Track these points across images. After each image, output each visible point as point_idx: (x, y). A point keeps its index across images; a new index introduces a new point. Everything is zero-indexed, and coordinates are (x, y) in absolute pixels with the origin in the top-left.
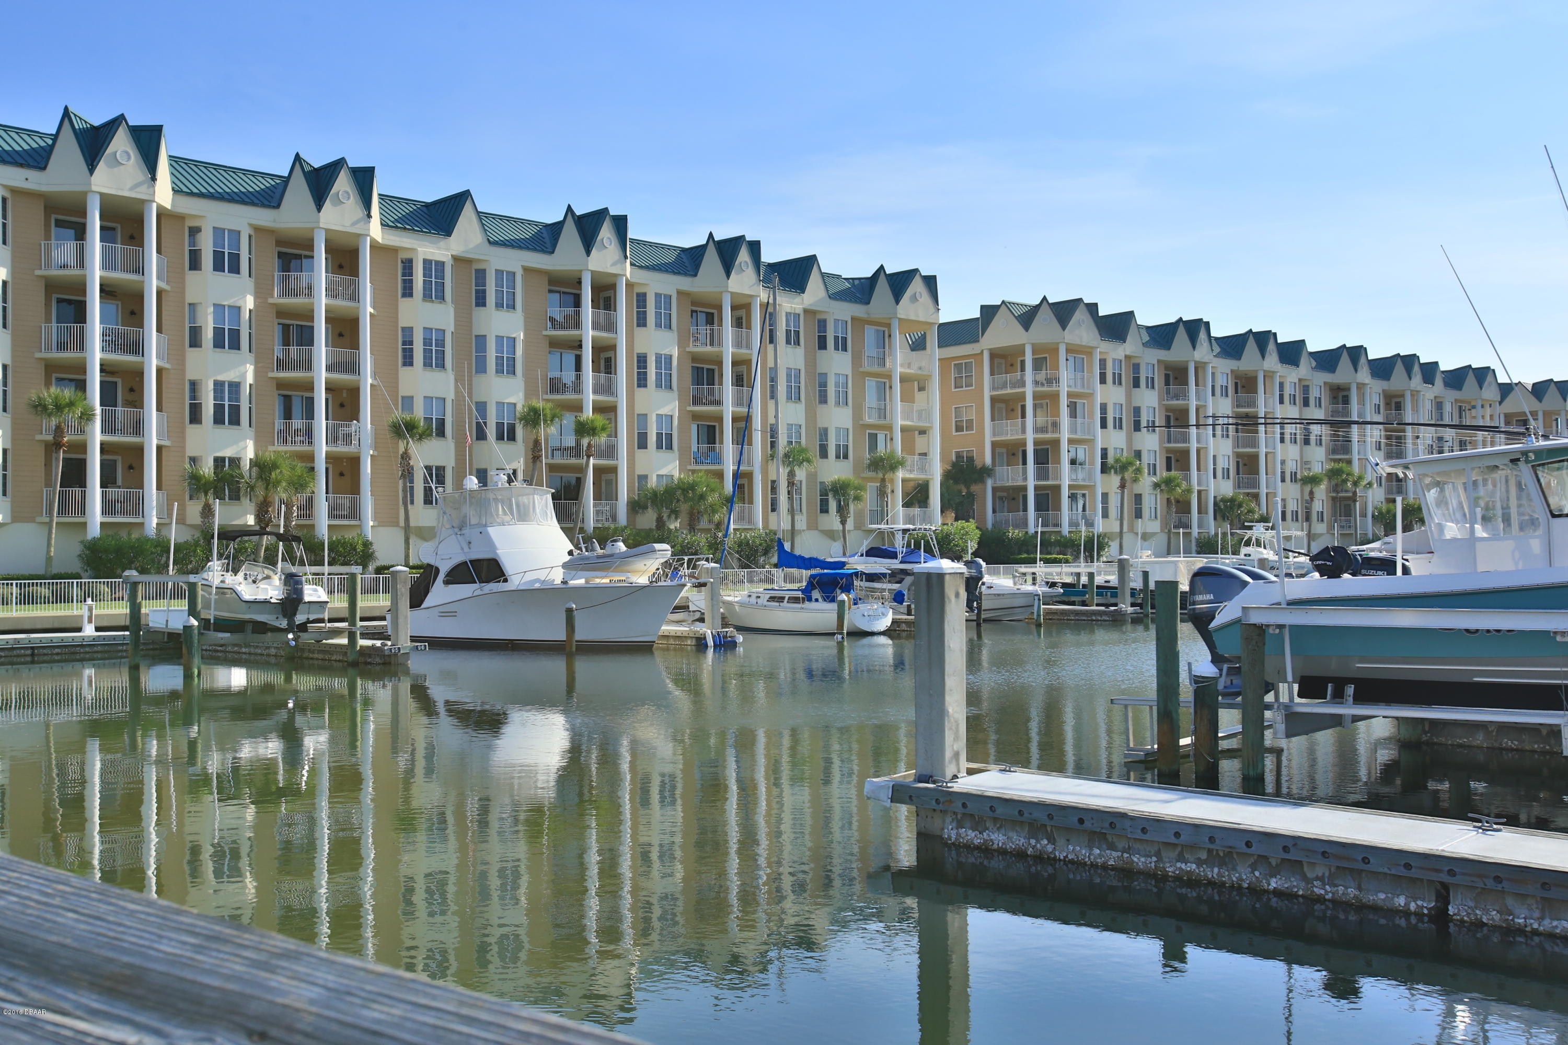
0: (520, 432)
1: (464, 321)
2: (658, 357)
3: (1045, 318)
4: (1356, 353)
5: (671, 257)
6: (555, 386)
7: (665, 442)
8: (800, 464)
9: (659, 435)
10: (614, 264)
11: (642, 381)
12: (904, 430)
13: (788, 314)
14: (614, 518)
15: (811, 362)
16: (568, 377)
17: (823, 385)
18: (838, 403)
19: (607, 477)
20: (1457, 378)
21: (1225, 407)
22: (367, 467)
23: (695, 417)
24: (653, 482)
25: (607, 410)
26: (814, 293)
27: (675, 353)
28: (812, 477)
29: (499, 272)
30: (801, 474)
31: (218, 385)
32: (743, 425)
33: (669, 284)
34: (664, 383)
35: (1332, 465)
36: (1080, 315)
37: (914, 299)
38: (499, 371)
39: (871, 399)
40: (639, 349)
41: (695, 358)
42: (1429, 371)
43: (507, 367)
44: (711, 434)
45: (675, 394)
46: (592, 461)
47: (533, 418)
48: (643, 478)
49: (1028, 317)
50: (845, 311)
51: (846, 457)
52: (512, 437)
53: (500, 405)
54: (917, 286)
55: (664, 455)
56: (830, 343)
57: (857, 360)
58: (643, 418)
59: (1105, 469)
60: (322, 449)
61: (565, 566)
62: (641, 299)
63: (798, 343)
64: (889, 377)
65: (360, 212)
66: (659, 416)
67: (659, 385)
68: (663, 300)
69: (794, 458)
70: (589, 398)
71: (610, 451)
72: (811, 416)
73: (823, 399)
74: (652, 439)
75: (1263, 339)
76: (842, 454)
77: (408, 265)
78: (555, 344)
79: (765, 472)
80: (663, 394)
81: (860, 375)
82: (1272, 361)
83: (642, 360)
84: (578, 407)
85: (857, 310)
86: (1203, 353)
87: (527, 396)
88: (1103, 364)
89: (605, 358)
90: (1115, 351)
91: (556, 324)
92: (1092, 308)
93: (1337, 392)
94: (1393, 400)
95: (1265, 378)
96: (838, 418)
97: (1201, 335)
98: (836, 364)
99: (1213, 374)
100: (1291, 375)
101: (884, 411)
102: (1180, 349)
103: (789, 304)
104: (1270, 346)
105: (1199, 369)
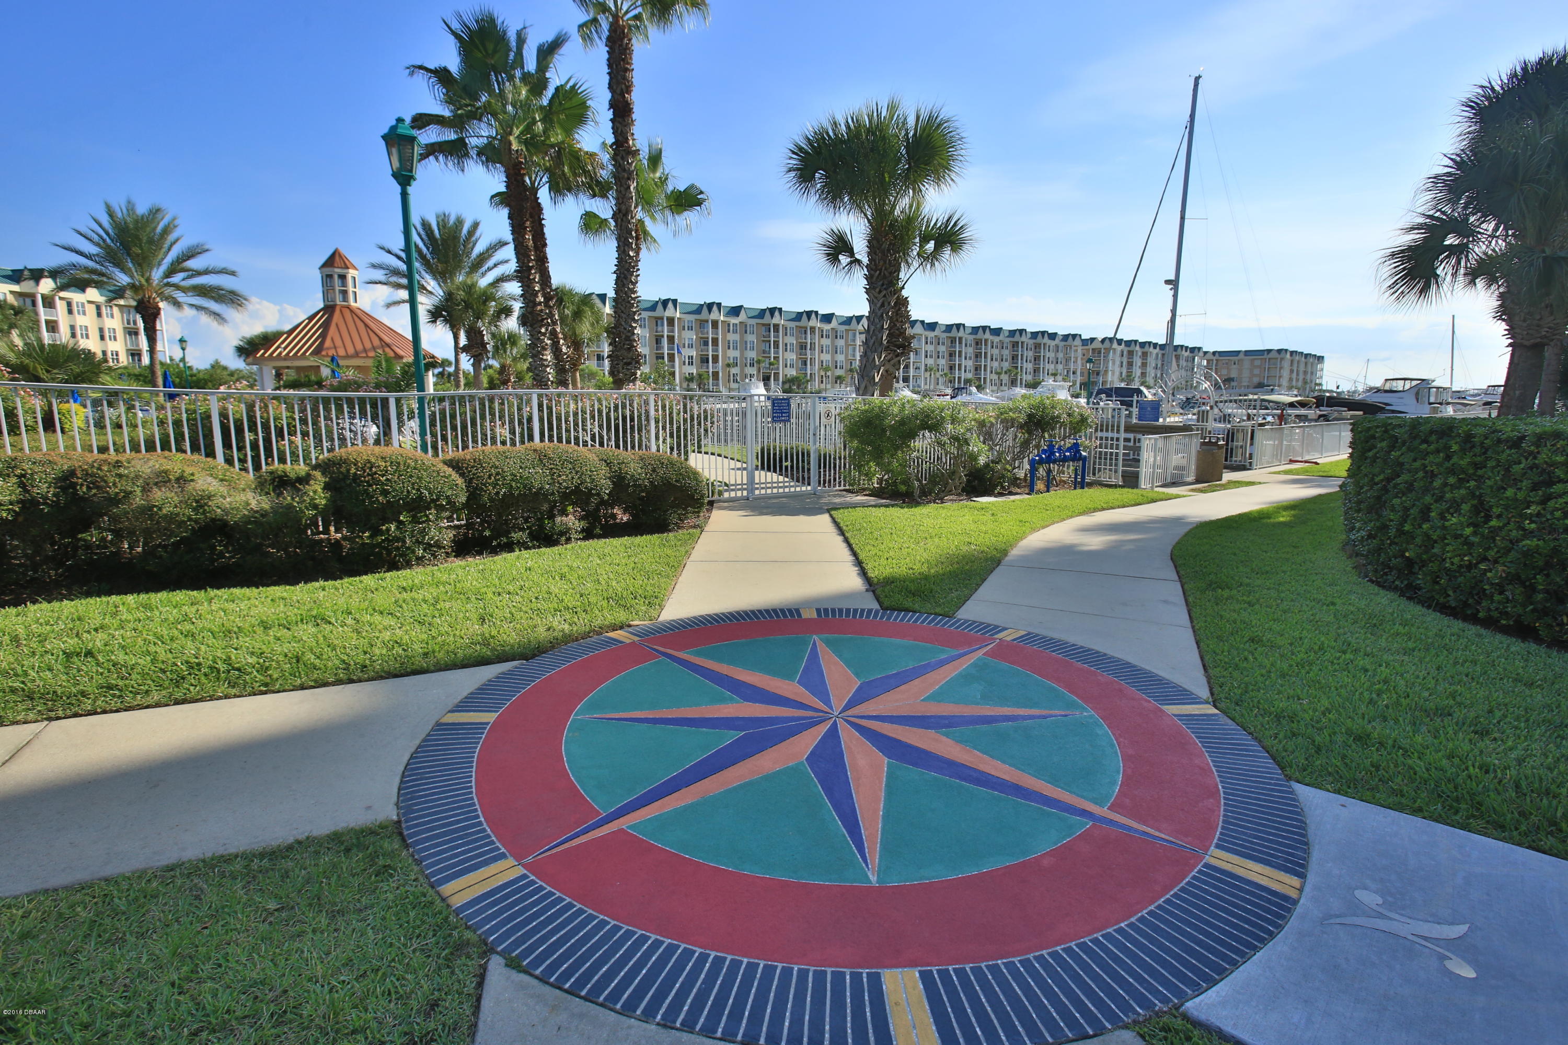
0: (755, 365)
1: (742, 337)
2: (791, 344)
4: (1022, 331)
5: (794, 316)
6: (764, 352)
7: (792, 366)
10: (779, 321)
11: (786, 350)
13: (827, 330)
15: (833, 343)
16: (768, 350)
17: (837, 349)
19: (776, 375)
20: (1066, 337)
21: (970, 351)
22: (721, 374)
23: (800, 359)
24: (789, 376)
25: (777, 358)
26: (834, 323)
27: (795, 342)
28: (833, 374)
29: (750, 325)
30: (829, 373)
31: (689, 357)
32: (813, 361)
33: (793, 324)
35: (1010, 368)
36: (918, 325)
38: (750, 349)
39: (850, 351)
40: (786, 342)
41: (801, 343)
42: (1053, 336)
43: (752, 348)
44: (805, 363)
45: (795, 353)
46: (773, 371)
47: (759, 362)
48: (786, 375)
50: (844, 328)
52: (753, 366)
53: (750, 358)
57: (846, 341)
58: (786, 360)
59: (926, 370)
60: (711, 370)
62: (786, 328)
63: (829, 337)
65: (719, 314)
66: (791, 359)
67: (791, 351)
68: (792, 329)
69: (827, 369)
70: (772, 355)
71: (778, 369)
72: (833, 357)
74: (789, 365)
75: (984, 328)
76: (841, 368)
77: (729, 325)
78: (764, 341)
79: (819, 373)
80: (792, 353)
81: (847, 345)
82: (988, 335)
83: (786, 345)
84: (770, 357)
85: (847, 327)
86: (961, 333)
87: (758, 355)
88: (927, 338)
89: (776, 345)
90: (931, 334)
91: (764, 337)
92: (922, 322)
93: (1015, 345)
94: (1037, 346)
95: (986, 341)
96: (840, 358)
97: (962, 328)
98: (841, 343)
99: (966, 340)
100: (996, 339)
101: (854, 356)
102: (954, 333)
103: (826, 327)
104: (988, 331)
105: (960, 339)
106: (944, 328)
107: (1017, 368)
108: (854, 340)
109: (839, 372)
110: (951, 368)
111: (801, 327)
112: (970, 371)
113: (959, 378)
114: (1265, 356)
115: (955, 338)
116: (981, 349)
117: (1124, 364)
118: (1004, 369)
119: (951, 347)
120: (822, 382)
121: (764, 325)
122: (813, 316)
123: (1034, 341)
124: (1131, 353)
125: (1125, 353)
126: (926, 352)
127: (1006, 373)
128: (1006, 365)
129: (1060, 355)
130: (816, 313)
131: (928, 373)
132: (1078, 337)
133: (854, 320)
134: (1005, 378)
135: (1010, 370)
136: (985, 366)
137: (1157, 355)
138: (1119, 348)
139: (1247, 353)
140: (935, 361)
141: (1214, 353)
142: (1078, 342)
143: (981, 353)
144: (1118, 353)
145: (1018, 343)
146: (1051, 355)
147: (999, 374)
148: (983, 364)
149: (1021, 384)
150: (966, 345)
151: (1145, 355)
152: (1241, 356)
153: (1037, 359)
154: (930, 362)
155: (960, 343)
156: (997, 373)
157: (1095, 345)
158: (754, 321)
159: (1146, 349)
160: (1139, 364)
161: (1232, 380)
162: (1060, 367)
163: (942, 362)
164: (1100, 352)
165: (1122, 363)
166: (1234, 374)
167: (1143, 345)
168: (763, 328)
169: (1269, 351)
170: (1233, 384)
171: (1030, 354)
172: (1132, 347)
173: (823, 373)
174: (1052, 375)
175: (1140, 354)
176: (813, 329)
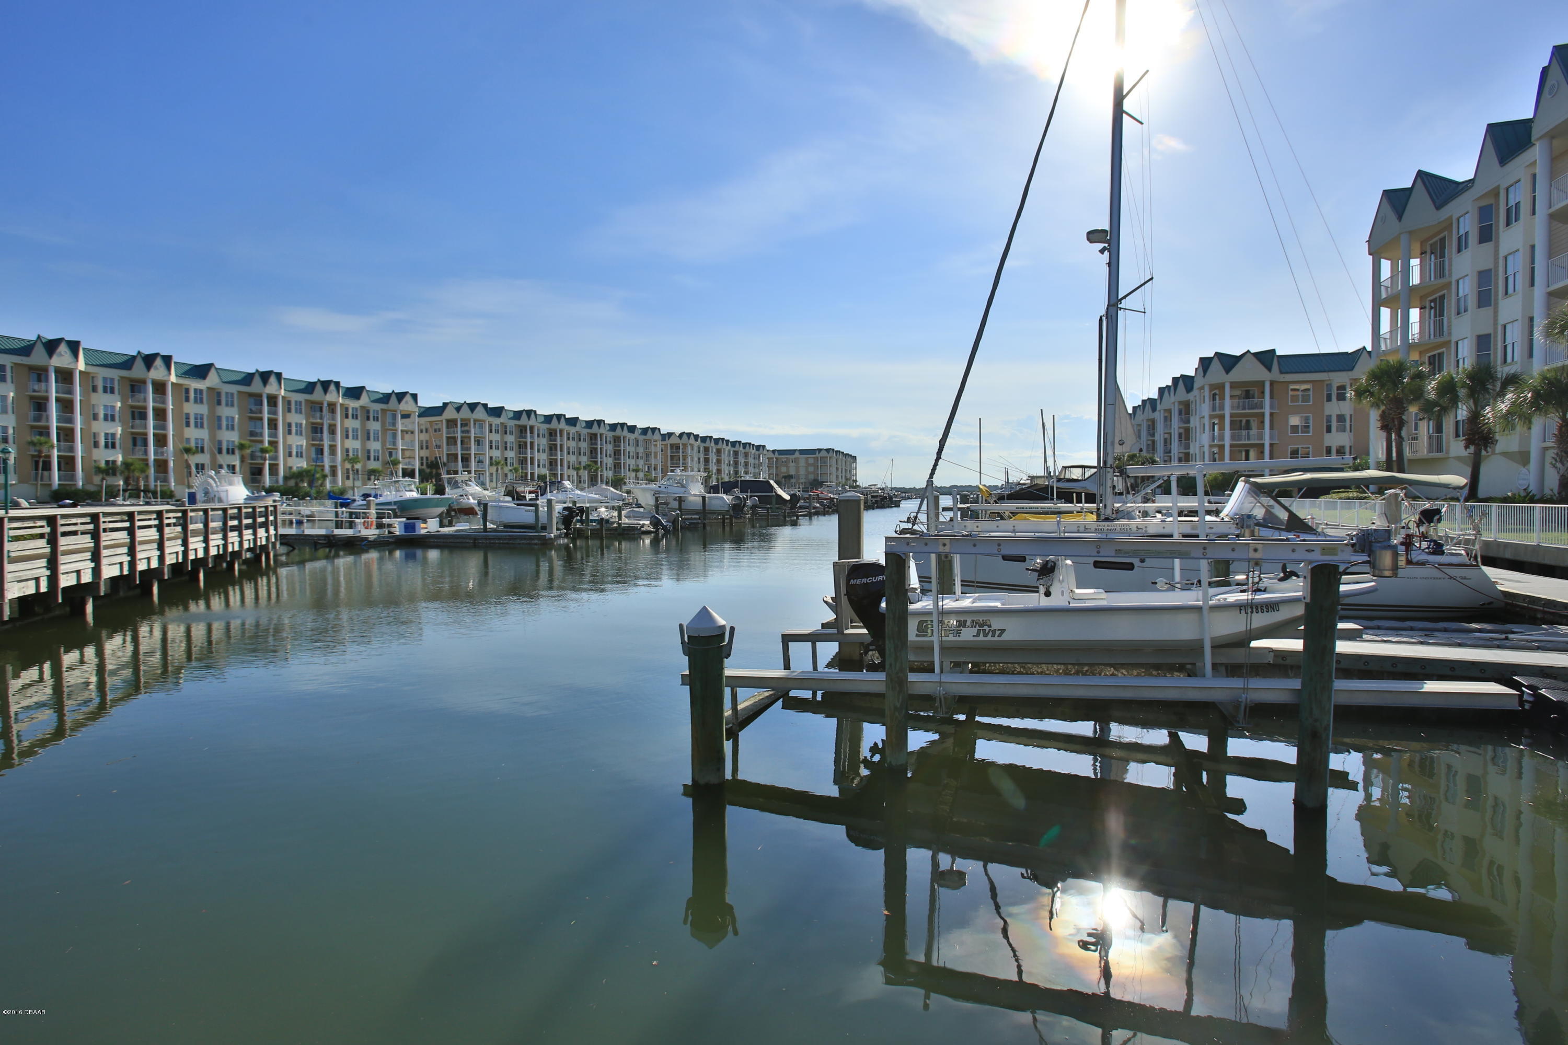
0: (237, 451)
1: (212, 411)
2: (296, 424)
3: (465, 409)
4: (600, 422)
5: (303, 386)
6: (252, 434)
7: (300, 455)
8: (356, 463)
9: (297, 452)
10: (276, 391)
11: (290, 432)
12: (402, 450)
13: (353, 408)
14: (277, 481)
15: (363, 425)
16: (258, 430)
17: (369, 433)
18: (374, 440)
19: (274, 469)
20: (645, 431)
21: (544, 442)
22: (171, 464)
23: (313, 445)
24: (295, 469)
25: (274, 444)
26: (364, 400)
27: (304, 422)
28: (364, 466)
29: (227, 393)
30: (358, 466)
31: (106, 434)
32: (333, 449)
33: (301, 397)
34: (299, 433)
35: (589, 463)
36: (480, 408)
37: (407, 402)
38: (227, 428)
39: (389, 439)
40: (288, 420)
41: (313, 423)
42: (632, 429)
43: (231, 427)
44: (320, 451)
45: (304, 437)
46: (267, 462)
47: (242, 447)
48: (291, 468)
49: (459, 408)
50: (378, 407)
51: (378, 460)
52: (233, 453)
53: (228, 441)
54: (408, 398)
55: (299, 459)
56: (371, 418)
57: (383, 425)
58: (290, 446)
59: (491, 464)
60: (152, 457)
61: (245, 499)
62: (289, 403)
63: (357, 418)
64: (396, 430)
65: (166, 372)
66: (297, 445)
67: (297, 434)
68: (298, 403)
69: (354, 461)
70: (266, 439)
71: (276, 458)
72: (363, 445)
73: (369, 439)
74: (294, 453)
75: (559, 417)
76: (377, 459)
77: (187, 391)
78: (251, 418)
80: (298, 437)
81: (385, 430)
82: (563, 425)
83: (290, 425)
84: (262, 442)
85: (383, 406)
86: (532, 422)
87: (241, 437)
88: (491, 425)
89: (273, 424)
90: (496, 421)
91: (251, 411)
92: (485, 406)
93: (593, 437)
94: (617, 440)
95: (561, 431)
96: (375, 446)
97: (533, 415)
98: (374, 426)
99: (538, 430)
100: (573, 430)
101: (394, 443)
102: (524, 420)
103: (352, 404)
104: (563, 419)
105: (532, 428)
106: (511, 415)
107: (596, 462)
108: (394, 424)
109: (373, 465)
110: (523, 462)
111: (313, 402)
112: (544, 466)
113: (532, 474)
114: (817, 455)
115: (525, 427)
116: (555, 440)
117: (702, 460)
118: (583, 464)
119: (521, 437)
120: (348, 478)
121: (251, 395)
122: (332, 387)
123: (613, 433)
124: (707, 450)
125: (702, 449)
126: (491, 442)
127: (585, 468)
128: (584, 460)
129: (641, 450)
130: (337, 384)
131: (495, 468)
132: (657, 431)
133: (394, 398)
134: (585, 474)
135: (589, 466)
136: (561, 460)
137: (729, 452)
138: (697, 444)
139: (802, 452)
140: (502, 454)
141: (774, 451)
142: (657, 436)
143: (556, 445)
144: (696, 448)
145: (596, 435)
146: (631, 449)
147: (577, 469)
148: (559, 457)
149: (602, 481)
150: (538, 436)
151: (719, 452)
152: (797, 454)
153: (617, 453)
154: (496, 454)
155: (532, 432)
156: (574, 469)
157: (674, 440)
158: (234, 389)
159: (720, 445)
160: (715, 461)
161: (790, 477)
162: (641, 462)
163: (511, 454)
164: (678, 448)
165: (699, 459)
166: (792, 472)
167: (717, 441)
168: (252, 400)
169: (820, 450)
170: (793, 481)
171: (610, 448)
172: (707, 444)
173: (348, 466)
174: (634, 470)
175: (714, 450)
176: (332, 407)
